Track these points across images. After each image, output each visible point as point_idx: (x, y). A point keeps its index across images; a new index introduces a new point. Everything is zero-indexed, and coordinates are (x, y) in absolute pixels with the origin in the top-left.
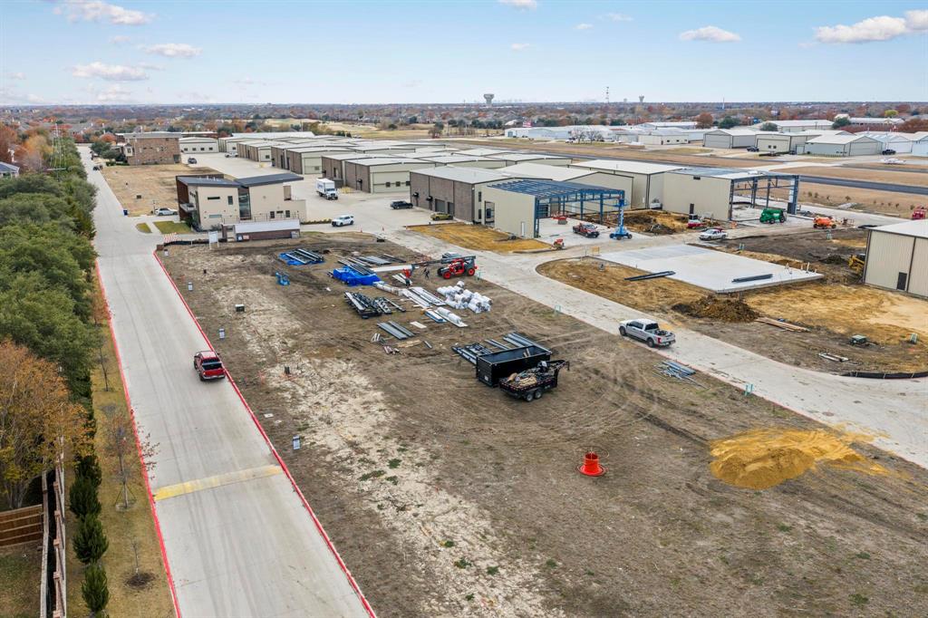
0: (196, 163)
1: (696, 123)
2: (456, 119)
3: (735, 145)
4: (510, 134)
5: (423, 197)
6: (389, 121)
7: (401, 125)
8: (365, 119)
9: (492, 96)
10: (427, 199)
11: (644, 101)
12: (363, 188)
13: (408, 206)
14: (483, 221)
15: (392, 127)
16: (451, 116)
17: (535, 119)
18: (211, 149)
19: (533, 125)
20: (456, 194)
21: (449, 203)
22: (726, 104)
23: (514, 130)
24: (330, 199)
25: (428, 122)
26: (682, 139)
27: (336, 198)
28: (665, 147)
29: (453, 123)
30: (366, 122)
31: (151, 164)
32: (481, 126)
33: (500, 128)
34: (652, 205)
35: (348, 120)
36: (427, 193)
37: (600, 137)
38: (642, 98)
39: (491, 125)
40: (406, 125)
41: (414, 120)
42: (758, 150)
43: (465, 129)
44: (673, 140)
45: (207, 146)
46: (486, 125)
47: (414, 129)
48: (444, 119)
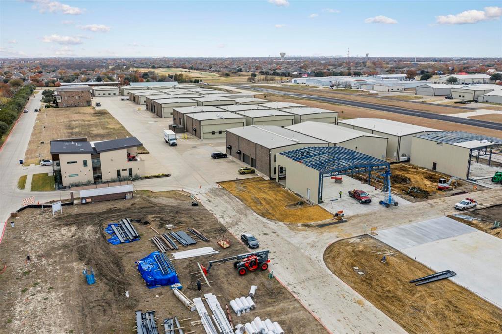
0: (100, 106)
1: (406, 75)
2: (264, 70)
3: (436, 94)
4: (295, 82)
5: (235, 150)
6: (225, 71)
7: (233, 73)
8: (213, 69)
9: (284, 54)
10: (237, 153)
11: (369, 56)
12: (197, 135)
13: (224, 156)
14: (277, 176)
15: (227, 75)
16: (261, 68)
17: (309, 71)
18: (114, 94)
19: (309, 75)
20: (258, 153)
21: (252, 159)
22: (417, 58)
23: (297, 79)
24: (171, 146)
25: (248, 71)
26: (401, 88)
27: (176, 145)
28: (391, 94)
29: (262, 73)
30: (213, 71)
31: (73, 107)
32: (278, 75)
33: (289, 76)
34: (402, 159)
35: (203, 69)
36: (237, 147)
37: (350, 85)
38: (367, 55)
39: (284, 75)
40: (235, 73)
41: (240, 70)
42: (452, 99)
43: (269, 77)
44: (395, 89)
45: (112, 92)
46: (281, 74)
47: (239, 76)
48: (257, 69)
